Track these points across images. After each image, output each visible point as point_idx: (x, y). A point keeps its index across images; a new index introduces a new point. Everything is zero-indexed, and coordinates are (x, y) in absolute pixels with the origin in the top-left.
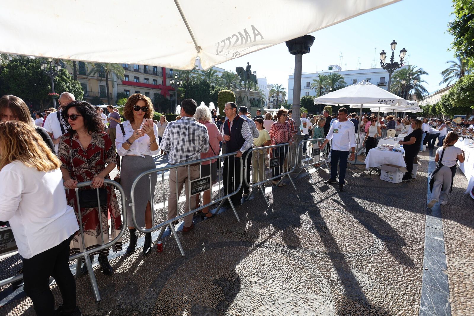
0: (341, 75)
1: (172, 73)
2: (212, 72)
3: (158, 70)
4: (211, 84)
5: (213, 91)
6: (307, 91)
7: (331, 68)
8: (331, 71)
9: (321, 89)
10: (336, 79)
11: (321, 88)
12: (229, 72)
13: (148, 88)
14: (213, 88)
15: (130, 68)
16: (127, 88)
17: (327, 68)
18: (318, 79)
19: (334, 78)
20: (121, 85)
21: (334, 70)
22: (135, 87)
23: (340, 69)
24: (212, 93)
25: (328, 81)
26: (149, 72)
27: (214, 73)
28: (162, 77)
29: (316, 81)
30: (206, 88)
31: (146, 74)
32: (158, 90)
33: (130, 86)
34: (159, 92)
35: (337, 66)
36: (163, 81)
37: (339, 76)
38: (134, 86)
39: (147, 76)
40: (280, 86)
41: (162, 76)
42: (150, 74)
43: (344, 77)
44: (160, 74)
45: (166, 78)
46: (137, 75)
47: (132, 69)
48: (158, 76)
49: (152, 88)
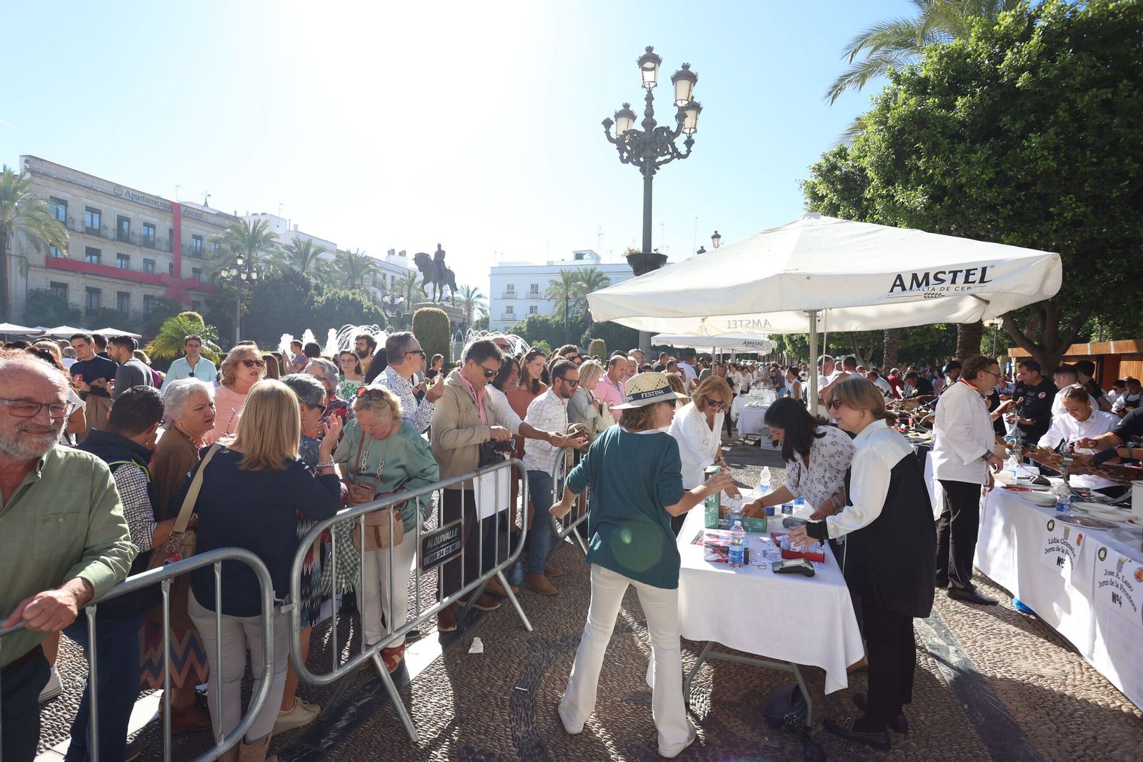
0: (603, 273)
1: (199, 245)
2: (312, 250)
3: (157, 236)
4: (313, 281)
5: (320, 299)
6: (533, 303)
7: (579, 256)
8: (579, 262)
9: (567, 301)
10: (595, 280)
11: (567, 298)
12: (353, 252)
13: (126, 280)
14: (319, 290)
15: (73, 223)
16: (60, 277)
17: (573, 256)
18: (560, 279)
19: (590, 278)
20: (42, 267)
21: (587, 261)
22: (88, 276)
23: (598, 258)
24: (318, 302)
25: (580, 286)
26: (156, 244)
27: (316, 253)
28: (171, 254)
29: (556, 284)
30: (300, 289)
31: (122, 244)
32: (158, 287)
33: (71, 274)
34: (159, 292)
35: (591, 252)
36: (171, 266)
37: (600, 274)
38: (84, 273)
39: (124, 249)
40: (473, 292)
41: (171, 250)
42: (133, 243)
43: (609, 276)
44: (163, 247)
45: (182, 257)
46: (94, 243)
47: (79, 227)
48: (158, 252)
49: (140, 282)
